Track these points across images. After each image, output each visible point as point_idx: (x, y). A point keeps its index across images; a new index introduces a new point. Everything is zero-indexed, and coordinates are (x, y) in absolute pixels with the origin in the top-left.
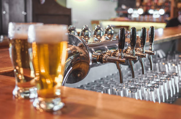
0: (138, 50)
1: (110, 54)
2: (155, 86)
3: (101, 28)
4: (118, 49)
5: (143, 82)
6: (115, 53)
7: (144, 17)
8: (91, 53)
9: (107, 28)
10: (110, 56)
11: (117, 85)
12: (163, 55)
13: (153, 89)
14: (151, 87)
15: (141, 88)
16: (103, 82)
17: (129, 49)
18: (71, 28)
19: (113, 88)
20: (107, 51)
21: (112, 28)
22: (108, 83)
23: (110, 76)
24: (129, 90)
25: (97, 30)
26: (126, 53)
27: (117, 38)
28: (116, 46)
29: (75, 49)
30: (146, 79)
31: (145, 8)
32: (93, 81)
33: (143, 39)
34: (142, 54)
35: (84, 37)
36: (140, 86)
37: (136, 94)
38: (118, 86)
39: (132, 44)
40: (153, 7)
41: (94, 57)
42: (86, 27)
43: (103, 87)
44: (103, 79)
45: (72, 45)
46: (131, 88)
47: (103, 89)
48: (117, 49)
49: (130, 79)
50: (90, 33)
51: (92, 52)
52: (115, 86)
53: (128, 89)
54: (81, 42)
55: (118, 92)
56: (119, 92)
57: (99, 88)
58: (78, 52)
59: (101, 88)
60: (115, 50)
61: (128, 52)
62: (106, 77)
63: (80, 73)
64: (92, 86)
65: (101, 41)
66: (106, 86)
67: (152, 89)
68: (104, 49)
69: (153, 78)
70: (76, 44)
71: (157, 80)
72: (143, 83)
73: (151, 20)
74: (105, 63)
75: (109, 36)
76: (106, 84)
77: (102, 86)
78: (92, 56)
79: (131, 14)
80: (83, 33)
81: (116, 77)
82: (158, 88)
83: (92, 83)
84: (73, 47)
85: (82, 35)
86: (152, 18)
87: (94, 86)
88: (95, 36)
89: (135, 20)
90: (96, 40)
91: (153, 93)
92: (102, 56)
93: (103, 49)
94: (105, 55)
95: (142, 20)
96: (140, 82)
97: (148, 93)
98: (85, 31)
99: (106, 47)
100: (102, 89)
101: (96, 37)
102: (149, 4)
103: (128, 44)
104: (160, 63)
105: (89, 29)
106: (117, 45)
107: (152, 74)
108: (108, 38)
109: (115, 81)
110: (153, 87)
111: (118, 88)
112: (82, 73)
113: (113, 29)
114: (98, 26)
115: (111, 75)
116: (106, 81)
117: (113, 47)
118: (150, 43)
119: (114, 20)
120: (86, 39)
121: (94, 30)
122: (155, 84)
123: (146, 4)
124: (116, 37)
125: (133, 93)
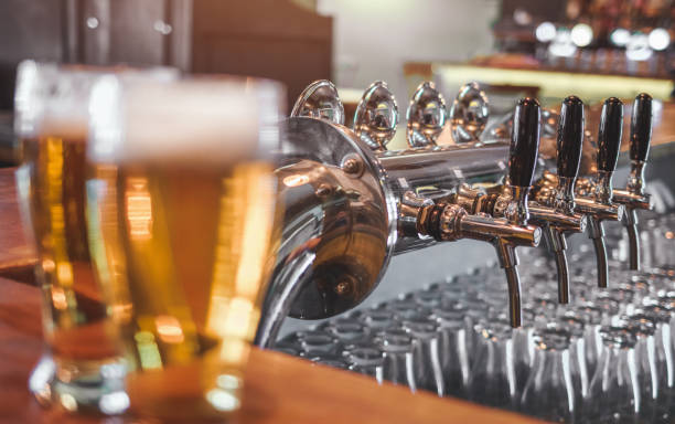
0: (585, 187)
1: (471, 202)
2: (643, 328)
3: (440, 96)
4: (504, 181)
5: (592, 309)
6: (494, 201)
7: (594, 57)
8: (396, 195)
9: (462, 95)
10: (472, 211)
11: (490, 316)
12: (665, 203)
13: (634, 337)
14: (625, 329)
15: (585, 333)
16: (439, 299)
17: (546, 183)
18: (320, 90)
19: (477, 327)
20: (462, 190)
21: (482, 94)
22: (459, 306)
23: (467, 276)
24: (538, 338)
25: (422, 103)
26: (538, 198)
27: (502, 137)
28: (496, 166)
29: (328, 177)
30: (605, 294)
31: (598, 24)
32: (402, 296)
33: (606, 145)
34: (600, 206)
35: (371, 127)
36: (582, 323)
37: (565, 355)
38: (495, 320)
39: (565, 166)
40: (628, 23)
41: (408, 214)
42: (381, 88)
43: (439, 320)
44: (441, 288)
45: (321, 162)
46: (545, 333)
47: (439, 329)
48: (501, 182)
49: (544, 292)
50: (394, 113)
51: (398, 192)
52: (483, 321)
53: (534, 335)
54: (355, 151)
55: (495, 344)
56: (499, 344)
57: (421, 326)
58: (342, 193)
59: (430, 327)
60: (492, 185)
61: (543, 194)
62: (449, 279)
63: (349, 280)
64: (396, 318)
65: (436, 149)
66: (448, 319)
67: (630, 340)
68: (450, 180)
69: (632, 292)
70: (335, 160)
71: (647, 301)
72: (595, 314)
73: (619, 67)
74: (452, 240)
75: (471, 128)
76: (450, 309)
77: (433, 317)
78: (399, 208)
79: (547, 44)
80: (366, 113)
81: (489, 283)
82: (652, 334)
83: (398, 301)
84: (322, 169)
85: (363, 118)
86: (624, 62)
87: (402, 314)
88: (416, 125)
89: (563, 66)
90: (418, 144)
91: (631, 353)
92: (441, 211)
93: (444, 182)
94: (454, 208)
95: (587, 67)
96: (583, 308)
97: (612, 353)
98: (375, 106)
99: (458, 174)
100: (435, 330)
101: (419, 131)
102: (613, 11)
103: (545, 161)
104: (657, 233)
105: (393, 97)
106: (502, 165)
107: (626, 274)
108: (465, 135)
109: (486, 299)
110: (634, 331)
111: (498, 330)
112: (353, 280)
113: (485, 99)
114: (426, 87)
115: (470, 271)
116: (451, 295)
117: (487, 174)
118: (634, 162)
119: (486, 63)
120: (376, 138)
121: (412, 102)
122: (639, 317)
123: (604, 9)
124: (498, 130)
125: (553, 351)
